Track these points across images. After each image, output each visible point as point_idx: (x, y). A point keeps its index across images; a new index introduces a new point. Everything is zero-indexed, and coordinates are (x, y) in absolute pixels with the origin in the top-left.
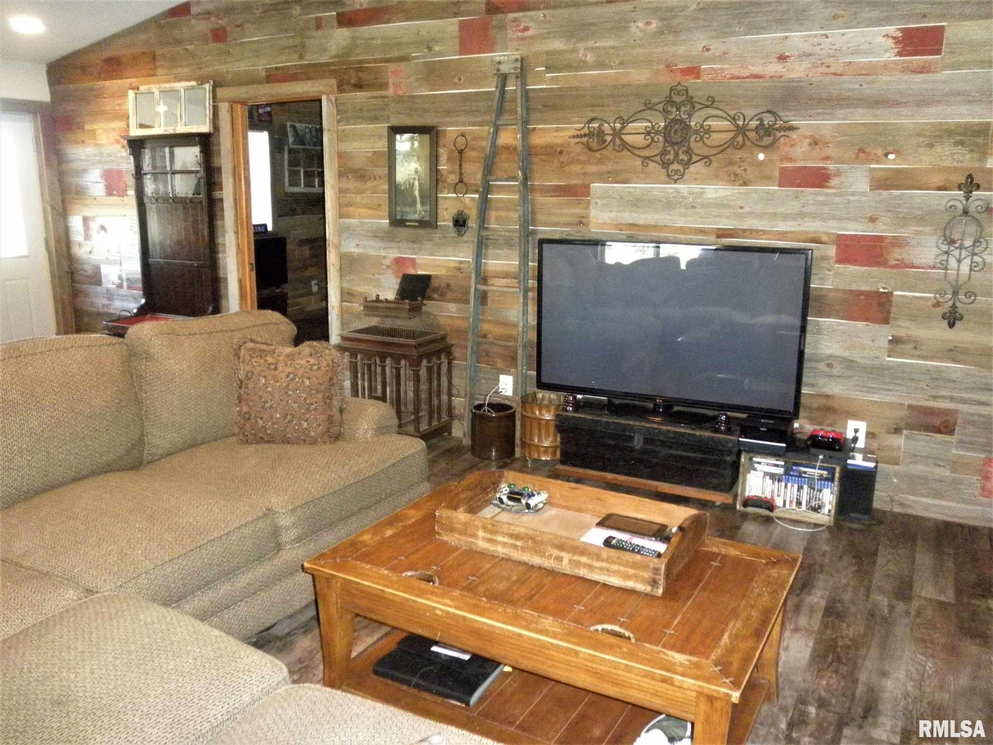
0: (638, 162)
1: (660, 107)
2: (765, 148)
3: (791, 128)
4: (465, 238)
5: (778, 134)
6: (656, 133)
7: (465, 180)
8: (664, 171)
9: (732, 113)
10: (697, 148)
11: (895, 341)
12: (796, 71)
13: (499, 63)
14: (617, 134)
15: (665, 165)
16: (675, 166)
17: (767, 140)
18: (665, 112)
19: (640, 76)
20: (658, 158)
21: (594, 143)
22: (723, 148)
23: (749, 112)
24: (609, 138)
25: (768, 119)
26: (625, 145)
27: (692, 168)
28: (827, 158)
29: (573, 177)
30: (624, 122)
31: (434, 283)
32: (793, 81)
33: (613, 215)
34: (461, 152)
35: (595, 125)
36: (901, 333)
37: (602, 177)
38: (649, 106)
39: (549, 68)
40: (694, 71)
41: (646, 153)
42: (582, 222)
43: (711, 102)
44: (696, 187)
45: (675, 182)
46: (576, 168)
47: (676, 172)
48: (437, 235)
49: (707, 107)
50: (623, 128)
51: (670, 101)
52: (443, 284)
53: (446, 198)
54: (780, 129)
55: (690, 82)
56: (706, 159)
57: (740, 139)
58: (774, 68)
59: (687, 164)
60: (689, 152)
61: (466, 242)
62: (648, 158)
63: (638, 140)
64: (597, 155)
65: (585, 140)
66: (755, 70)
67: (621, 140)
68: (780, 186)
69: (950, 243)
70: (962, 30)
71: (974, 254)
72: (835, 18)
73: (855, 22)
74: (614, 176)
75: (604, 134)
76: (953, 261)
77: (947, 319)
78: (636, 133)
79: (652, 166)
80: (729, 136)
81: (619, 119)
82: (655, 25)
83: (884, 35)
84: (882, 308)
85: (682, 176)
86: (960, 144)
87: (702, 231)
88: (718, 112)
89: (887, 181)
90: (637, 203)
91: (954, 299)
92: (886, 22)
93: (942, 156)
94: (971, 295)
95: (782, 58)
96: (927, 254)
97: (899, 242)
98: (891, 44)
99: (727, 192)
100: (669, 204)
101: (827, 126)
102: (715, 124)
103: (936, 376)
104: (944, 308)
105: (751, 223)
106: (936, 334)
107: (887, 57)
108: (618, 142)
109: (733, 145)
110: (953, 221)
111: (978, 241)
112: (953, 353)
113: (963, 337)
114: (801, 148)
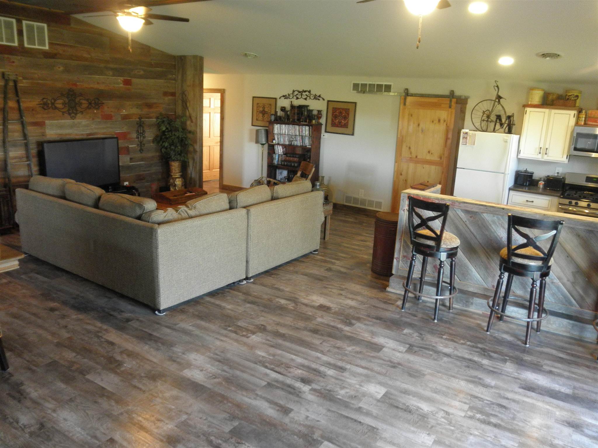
0: (61, 113)
1: (66, 96)
2: (97, 109)
3: (103, 103)
5: (100, 105)
6: (66, 104)
8: (69, 116)
9: (87, 98)
10: (79, 109)
11: (131, 159)
12: (102, 87)
13: (8, 75)
14: (53, 104)
15: (69, 114)
17: (97, 107)
18: (68, 98)
19: (59, 85)
20: (67, 112)
21: (45, 107)
22: (86, 109)
23: (92, 98)
24: (50, 105)
25: (97, 101)
26: (56, 108)
27: (78, 115)
28: (112, 112)
29: (38, 118)
30: (55, 100)
32: (101, 90)
33: (54, 131)
35: (45, 100)
36: (132, 157)
37: (49, 118)
38: (62, 95)
39: (24, 79)
40: (75, 85)
41: (64, 110)
42: (44, 135)
43: (81, 95)
44: (79, 121)
45: (73, 119)
46: (39, 116)
47: (73, 116)
50: (54, 102)
51: (68, 94)
54: (100, 103)
55: (74, 87)
56: (82, 112)
57: (90, 106)
58: (96, 86)
59: (76, 114)
60: (77, 110)
62: (64, 112)
63: (60, 106)
64: (46, 111)
65: (42, 106)
66: (92, 86)
67: (55, 106)
68: (102, 119)
69: (138, 132)
70: (135, 81)
71: (143, 135)
72: (109, 73)
73: (114, 75)
74: (53, 118)
75: (49, 104)
76: (140, 136)
77: (140, 151)
78: (59, 104)
79: (66, 115)
80: (87, 105)
81: (54, 99)
82: (62, 68)
83: (120, 79)
84: (127, 150)
85: (75, 118)
86: (137, 108)
87: (82, 135)
88: (83, 98)
89: (125, 117)
90: (61, 127)
91: (141, 146)
92: (121, 76)
93: (134, 111)
94: (144, 144)
95: (98, 83)
96: (134, 135)
97: (129, 133)
98: (122, 82)
99: (88, 122)
100: (72, 127)
101: (111, 103)
102: (84, 102)
103: (140, 166)
104: (139, 148)
105: (95, 131)
106: (138, 155)
107: (121, 85)
108: (53, 107)
109: (88, 108)
110: (138, 127)
111: (144, 131)
112: (142, 159)
113: (144, 155)
114: (106, 109)
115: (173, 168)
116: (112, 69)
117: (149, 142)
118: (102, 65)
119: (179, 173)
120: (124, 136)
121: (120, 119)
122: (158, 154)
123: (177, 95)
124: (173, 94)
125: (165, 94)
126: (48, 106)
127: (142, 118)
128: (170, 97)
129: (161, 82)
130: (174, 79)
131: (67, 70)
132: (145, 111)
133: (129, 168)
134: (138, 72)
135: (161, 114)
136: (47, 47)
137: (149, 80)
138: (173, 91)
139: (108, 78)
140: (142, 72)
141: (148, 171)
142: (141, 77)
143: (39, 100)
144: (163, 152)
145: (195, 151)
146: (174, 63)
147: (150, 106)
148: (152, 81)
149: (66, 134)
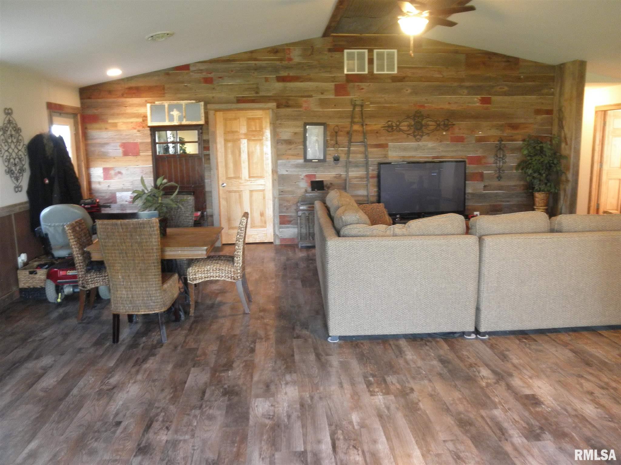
0: (405, 136)
1: (412, 118)
2: (446, 131)
3: (454, 125)
4: (338, 165)
5: (450, 126)
6: (412, 126)
7: (338, 143)
8: (414, 138)
9: (435, 120)
10: (426, 131)
11: (485, 186)
12: (454, 107)
13: (356, 100)
14: (397, 126)
15: (415, 136)
16: (418, 137)
17: (446, 128)
18: (414, 120)
19: (405, 107)
20: (412, 134)
21: (390, 130)
22: (433, 131)
23: (441, 120)
24: (395, 128)
25: (446, 122)
26: (401, 130)
27: (424, 137)
28: (463, 133)
29: (382, 140)
30: (400, 123)
31: (325, 183)
32: (452, 110)
33: (397, 153)
34: (336, 133)
35: (390, 123)
36: (486, 184)
37: (392, 141)
38: (408, 117)
39: (371, 103)
40: (423, 106)
41: (409, 132)
42: (386, 156)
43: (428, 116)
44: (425, 143)
45: (418, 142)
46: (383, 138)
47: (418, 139)
48: (326, 164)
49: (428, 118)
50: (399, 124)
51: (415, 116)
52: (329, 183)
53: (329, 150)
55: (421, 109)
56: (428, 134)
57: (438, 128)
58: (447, 106)
59: (422, 136)
60: (423, 132)
61: (339, 166)
62: (409, 134)
63: (405, 128)
64: (390, 133)
65: (386, 128)
66: (442, 106)
67: (400, 128)
68: (451, 142)
69: (497, 156)
70: (494, 98)
71: (503, 159)
72: (463, 92)
73: (469, 94)
74: (397, 140)
75: (393, 126)
76: (498, 162)
77: (498, 178)
78: (404, 126)
79: (410, 137)
80: (435, 127)
81: (398, 121)
82: (409, 91)
83: (477, 98)
84: (481, 177)
85: (420, 140)
86: (497, 129)
87: (427, 157)
88: (431, 119)
89: (480, 140)
90: (405, 149)
91: (499, 172)
92: (477, 95)
93: (494, 132)
94: (503, 171)
95: (449, 103)
96: (491, 160)
97: (484, 157)
98: (478, 101)
99: (435, 145)
100: (416, 149)
101: (463, 124)
102: (430, 123)
103: (496, 195)
104: (497, 175)
105: (443, 154)
106: (496, 183)
107: (478, 104)
108: (398, 129)
109: (436, 129)
110: (497, 151)
111: (504, 156)
112: (501, 188)
113: (502, 183)
114: (456, 130)
115: (537, 199)
116: (467, 88)
117: (511, 168)
118: (456, 84)
119: (544, 206)
120: (477, 160)
121: (474, 142)
122: (522, 183)
123: (555, 112)
124: (549, 112)
125: (538, 112)
126: (393, 129)
127: (502, 141)
128: (544, 116)
129: (532, 98)
130: (553, 94)
131: (415, 92)
132: (508, 132)
133: (482, 197)
134: (501, 88)
135: (530, 137)
136: (396, 72)
137: (515, 97)
138: (549, 108)
139: (462, 98)
140: (506, 88)
141: (508, 201)
142: (505, 94)
143: (384, 123)
144: (528, 180)
145: (567, 181)
146: (552, 75)
147: (514, 127)
148: (519, 99)
149: (410, 157)
